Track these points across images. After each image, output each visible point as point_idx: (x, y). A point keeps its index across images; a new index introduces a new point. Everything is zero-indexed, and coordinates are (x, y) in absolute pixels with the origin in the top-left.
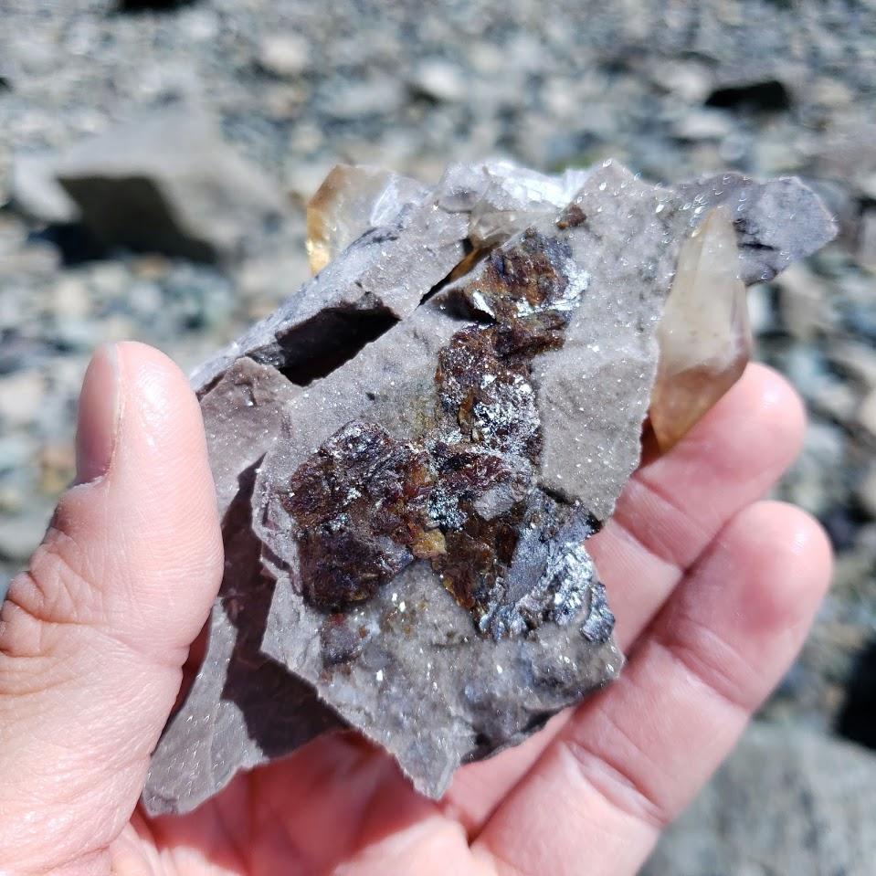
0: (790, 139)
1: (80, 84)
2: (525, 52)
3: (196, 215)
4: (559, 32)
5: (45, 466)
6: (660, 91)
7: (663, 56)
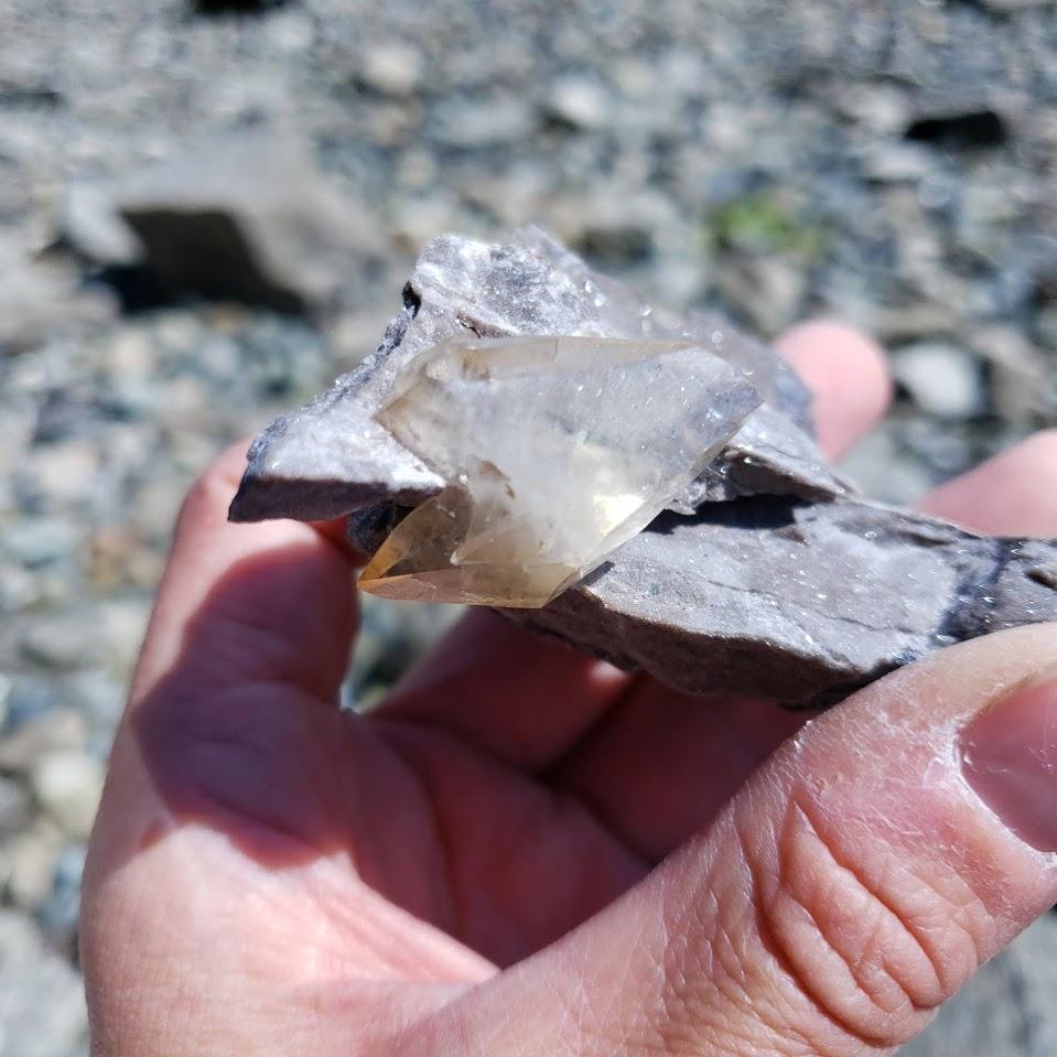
0: (1005, 181)
1: (147, 101)
2: (682, 71)
4: (725, 47)
5: (97, 553)
6: (846, 120)
7: (851, 79)
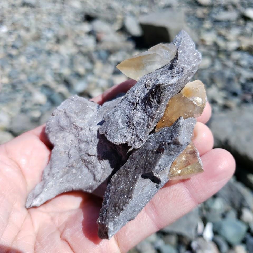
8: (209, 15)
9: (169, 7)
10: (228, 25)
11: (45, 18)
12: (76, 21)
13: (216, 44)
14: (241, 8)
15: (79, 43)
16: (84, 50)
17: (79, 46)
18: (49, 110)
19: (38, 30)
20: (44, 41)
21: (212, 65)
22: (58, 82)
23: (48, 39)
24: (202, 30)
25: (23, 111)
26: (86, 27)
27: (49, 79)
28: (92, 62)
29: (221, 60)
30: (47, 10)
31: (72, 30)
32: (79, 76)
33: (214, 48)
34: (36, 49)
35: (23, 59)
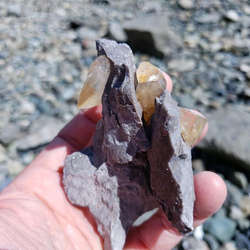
1: (127, 5)
3: (160, 45)
8: (192, 18)
9: (152, 11)
10: (211, 27)
11: (31, 27)
12: (62, 29)
13: (199, 46)
14: (222, 10)
15: (65, 50)
16: (70, 57)
17: (65, 54)
18: (38, 118)
19: (25, 39)
20: (30, 50)
21: (197, 67)
22: (46, 90)
23: (34, 48)
24: (186, 33)
25: (12, 121)
26: (72, 35)
27: (37, 88)
28: (79, 69)
29: (205, 62)
30: (32, 18)
31: (59, 38)
32: (66, 83)
33: (198, 50)
34: (23, 58)
35: (10, 69)
